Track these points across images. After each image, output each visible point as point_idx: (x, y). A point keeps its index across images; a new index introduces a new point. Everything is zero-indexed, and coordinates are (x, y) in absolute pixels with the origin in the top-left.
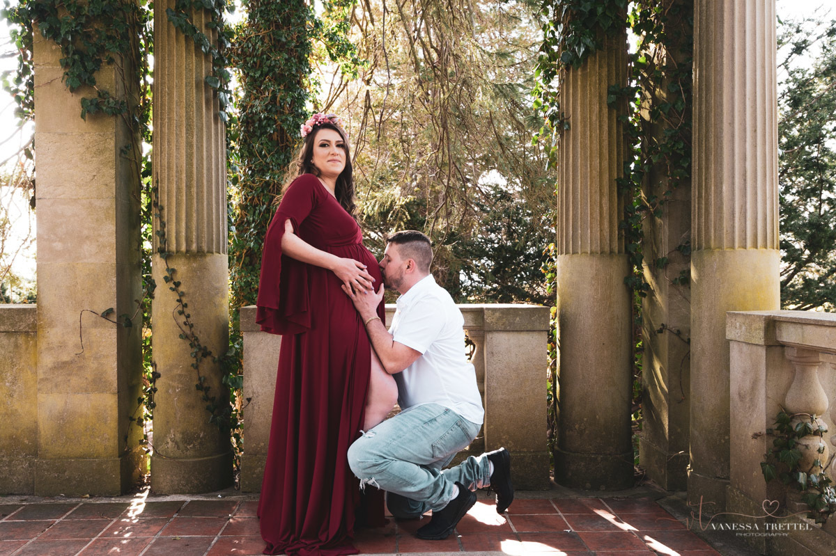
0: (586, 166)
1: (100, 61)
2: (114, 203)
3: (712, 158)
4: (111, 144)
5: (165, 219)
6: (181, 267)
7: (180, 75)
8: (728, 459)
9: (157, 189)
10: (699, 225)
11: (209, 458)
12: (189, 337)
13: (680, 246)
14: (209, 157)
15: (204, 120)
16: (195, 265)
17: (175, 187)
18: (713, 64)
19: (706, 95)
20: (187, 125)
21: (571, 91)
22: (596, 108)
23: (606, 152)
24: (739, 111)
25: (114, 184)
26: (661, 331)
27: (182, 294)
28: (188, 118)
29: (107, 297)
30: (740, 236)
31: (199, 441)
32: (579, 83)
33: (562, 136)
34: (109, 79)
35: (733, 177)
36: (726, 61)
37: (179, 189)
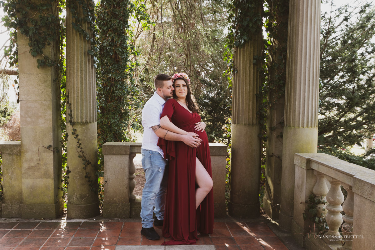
0: (244, 88)
1: (45, 44)
2: (51, 102)
3: (293, 90)
4: (50, 78)
5: (72, 109)
6: (79, 129)
7: (77, 49)
8: (293, 210)
9: (68, 96)
10: (287, 116)
11: (91, 204)
12: (82, 157)
13: (281, 122)
14: (90, 83)
15: (87, 68)
16: (84, 128)
17: (76, 96)
18: (294, 52)
19: (291, 64)
20: (80, 70)
21: (238, 57)
22: (248, 65)
23: (252, 83)
24: (304, 72)
25: (51, 95)
26: (272, 156)
27: (79, 140)
28: (81, 68)
29: (49, 140)
30: (302, 122)
31: (86, 198)
32: (242, 54)
33: (234, 75)
34: (48, 51)
35: (300, 99)
36: (299, 52)
37: (78, 97)
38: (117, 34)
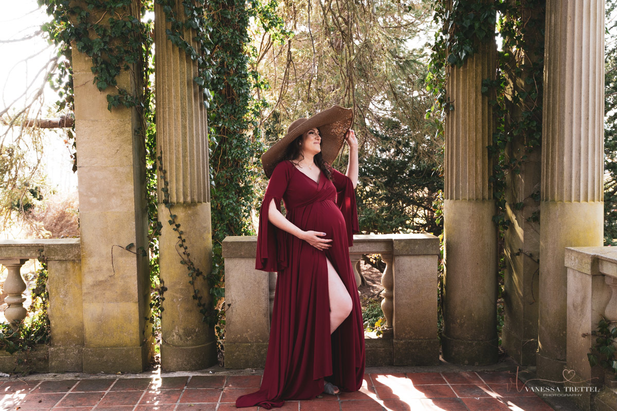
0: (466, 137)
1: (119, 68)
2: (132, 169)
3: (557, 137)
4: (129, 127)
5: (168, 180)
6: (180, 213)
7: (176, 76)
8: (565, 347)
9: (161, 158)
10: (547, 184)
11: (203, 345)
12: (187, 262)
13: (533, 194)
14: (197, 134)
15: (193, 108)
16: (190, 212)
17: (174, 157)
18: (558, 70)
19: (553, 91)
20: (182, 112)
21: (455, 83)
22: (473, 95)
23: (480, 127)
24: (577, 105)
25: (132, 156)
26: (518, 254)
27: (181, 233)
28: (183, 108)
29: (129, 236)
30: (576, 193)
31: (195, 334)
32: (461, 77)
33: (448, 114)
34: (126, 80)
35: (571, 152)
36: (568, 68)
37: (177, 158)
38: (230, 53)
